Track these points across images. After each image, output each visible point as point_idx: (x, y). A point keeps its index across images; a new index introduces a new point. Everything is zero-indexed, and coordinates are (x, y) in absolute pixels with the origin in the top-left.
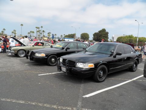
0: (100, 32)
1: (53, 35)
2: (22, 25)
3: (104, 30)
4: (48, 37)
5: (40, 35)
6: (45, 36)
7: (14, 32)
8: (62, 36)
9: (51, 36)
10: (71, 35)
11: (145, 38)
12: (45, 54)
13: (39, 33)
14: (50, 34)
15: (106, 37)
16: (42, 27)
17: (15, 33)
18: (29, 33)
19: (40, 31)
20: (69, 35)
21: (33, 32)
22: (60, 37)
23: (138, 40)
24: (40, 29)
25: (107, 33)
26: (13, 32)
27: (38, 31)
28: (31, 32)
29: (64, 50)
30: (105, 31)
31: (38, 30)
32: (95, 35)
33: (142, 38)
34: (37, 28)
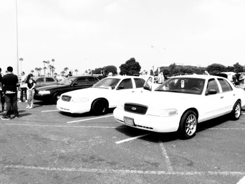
0: (127, 62)
15: (135, 70)
18: (33, 71)
21: (40, 69)
30: (135, 60)
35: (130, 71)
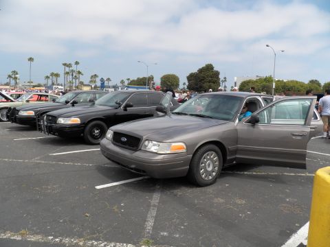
0: (201, 71)
1: (102, 80)
2: (31, 59)
3: (209, 68)
5: (74, 80)
6: (85, 83)
7: (13, 76)
8: (122, 82)
9: (99, 84)
11: (297, 82)
13: (71, 77)
14: (97, 79)
15: (214, 83)
16: (77, 63)
17: (16, 78)
18: (47, 77)
19: (73, 71)
20: (138, 78)
21: (57, 75)
22: (118, 84)
24: (74, 67)
25: (217, 74)
26: (10, 76)
27: (68, 73)
28: (52, 74)
30: (212, 68)
31: (67, 69)
32: (191, 77)
33: (292, 81)
34: (65, 65)
35: (206, 85)
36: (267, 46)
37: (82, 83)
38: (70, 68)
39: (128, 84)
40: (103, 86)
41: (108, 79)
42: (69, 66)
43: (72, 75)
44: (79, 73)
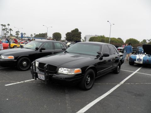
1: (22, 34)
4: (16, 36)
5: (7, 33)
6: (13, 35)
8: (32, 35)
9: (20, 36)
10: (43, 34)
12: (13, 57)
13: (5, 31)
14: (19, 33)
16: (9, 25)
19: (6, 29)
20: (40, 34)
22: (30, 36)
23: (110, 40)
24: (7, 27)
25: (80, 33)
27: (4, 30)
29: (38, 51)
30: (78, 30)
31: (4, 28)
34: (2, 25)
36: (108, 21)
37: (11, 35)
38: (5, 27)
39: (35, 36)
40: (22, 37)
41: (25, 34)
42: (5, 26)
43: (6, 31)
44: (11, 30)
